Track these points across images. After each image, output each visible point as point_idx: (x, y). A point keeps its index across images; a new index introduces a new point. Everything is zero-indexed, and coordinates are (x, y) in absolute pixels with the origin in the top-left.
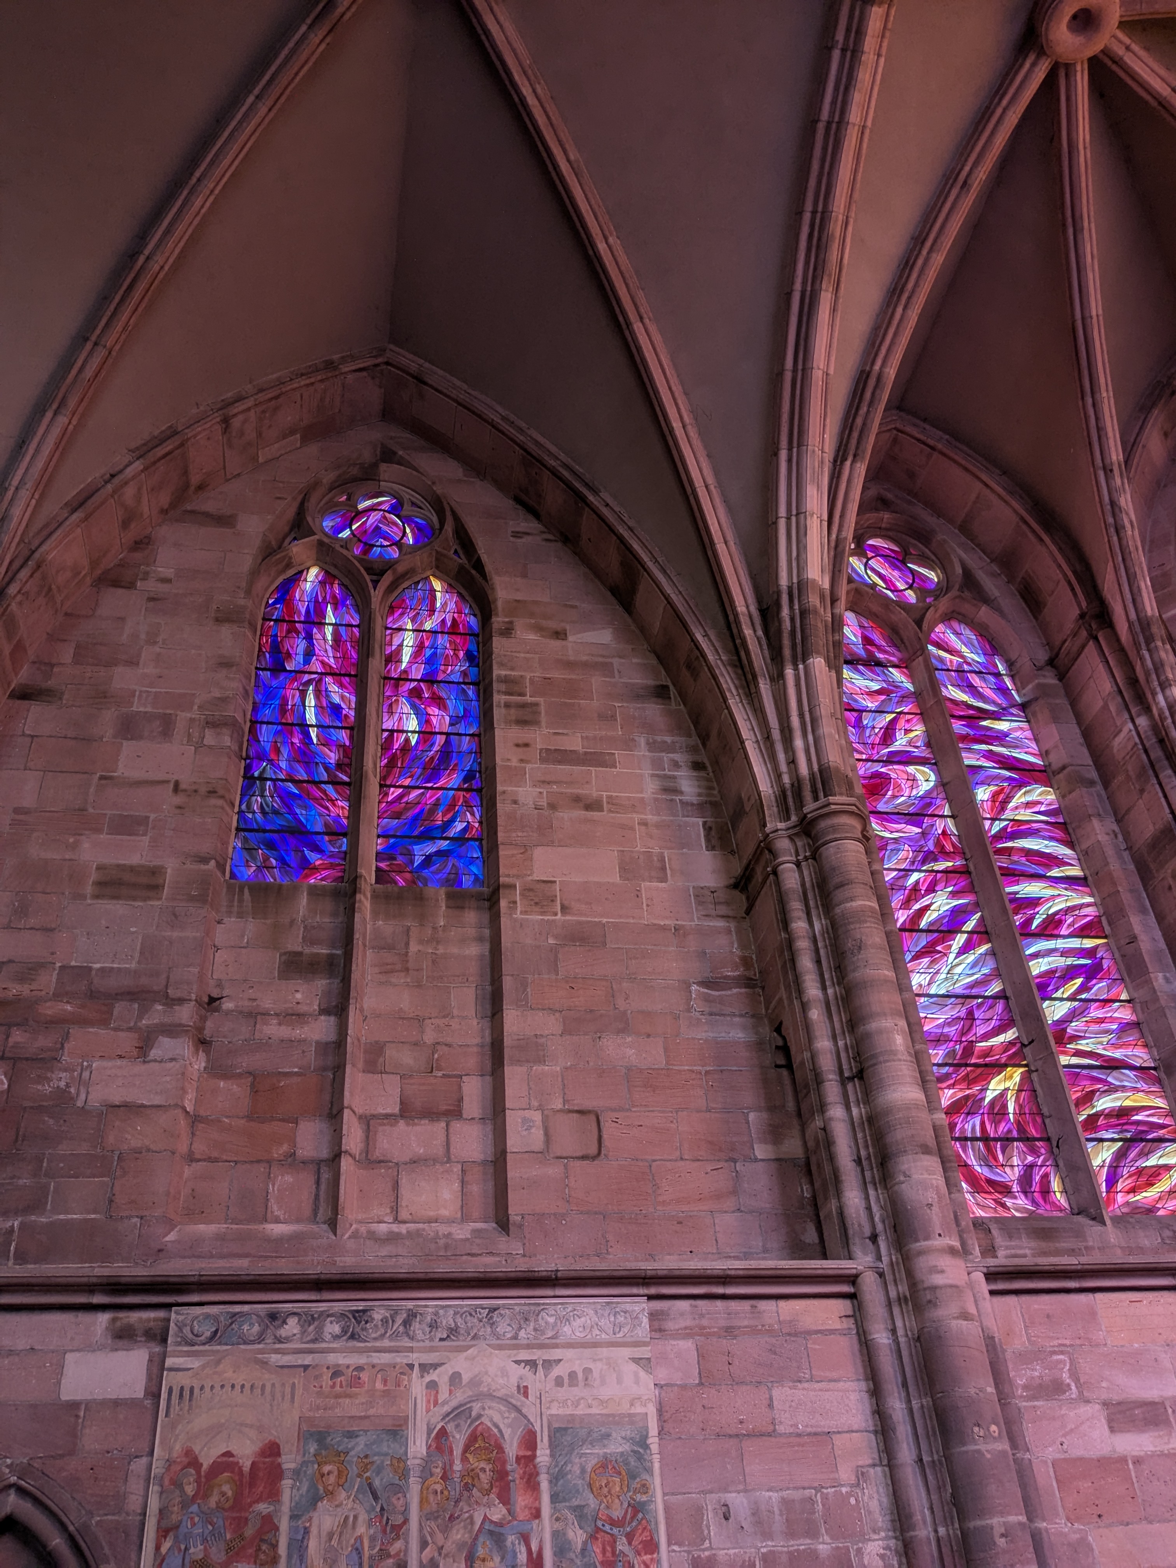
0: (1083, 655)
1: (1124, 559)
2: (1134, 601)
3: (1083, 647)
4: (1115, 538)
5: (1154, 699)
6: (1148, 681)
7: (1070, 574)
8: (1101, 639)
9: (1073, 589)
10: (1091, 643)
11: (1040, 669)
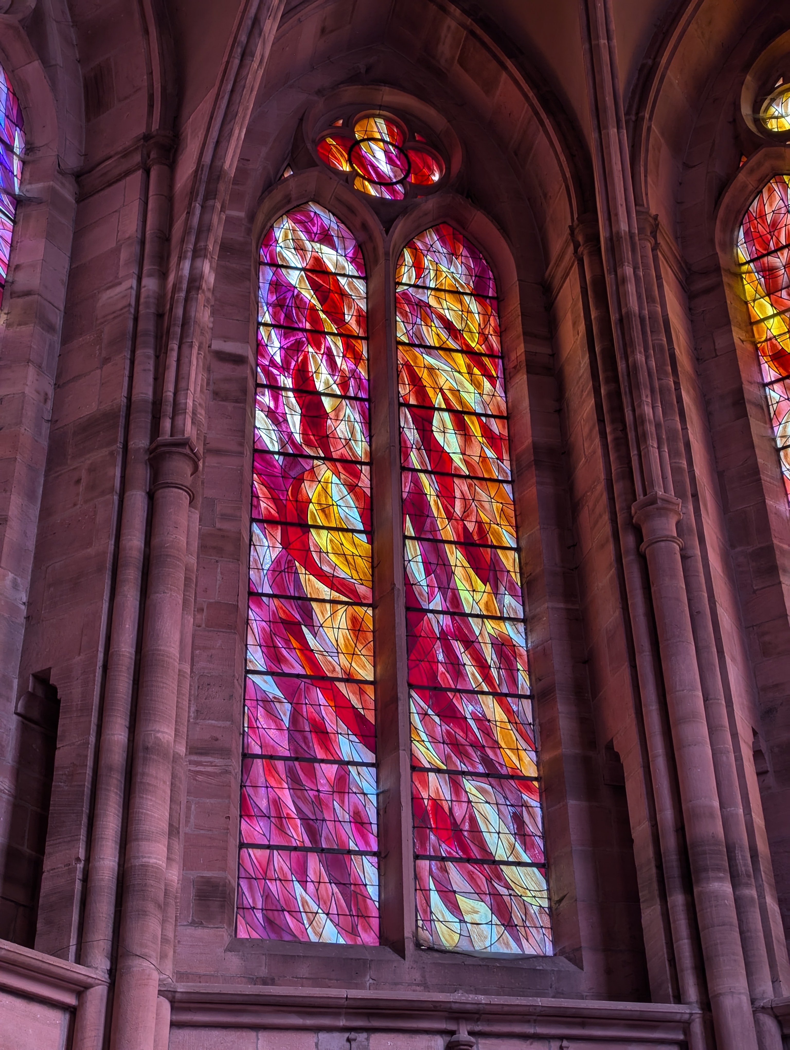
0: (122, 184)
1: (232, 91)
2: (218, 143)
3: (127, 173)
4: (237, 62)
5: (179, 264)
6: (183, 241)
7: (157, 86)
8: (153, 174)
9: (151, 106)
10: (140, 172)
11: (62, 172)
